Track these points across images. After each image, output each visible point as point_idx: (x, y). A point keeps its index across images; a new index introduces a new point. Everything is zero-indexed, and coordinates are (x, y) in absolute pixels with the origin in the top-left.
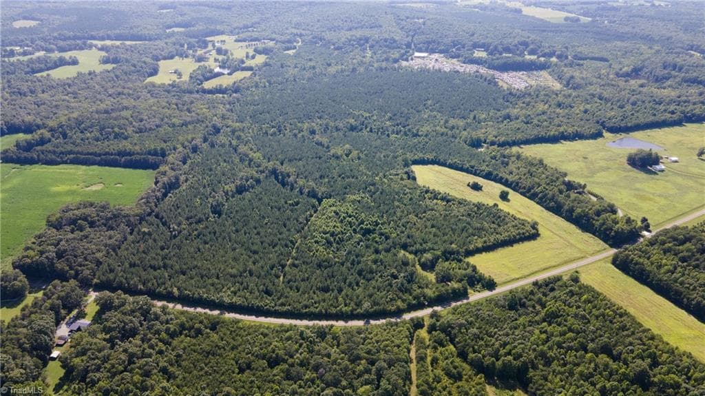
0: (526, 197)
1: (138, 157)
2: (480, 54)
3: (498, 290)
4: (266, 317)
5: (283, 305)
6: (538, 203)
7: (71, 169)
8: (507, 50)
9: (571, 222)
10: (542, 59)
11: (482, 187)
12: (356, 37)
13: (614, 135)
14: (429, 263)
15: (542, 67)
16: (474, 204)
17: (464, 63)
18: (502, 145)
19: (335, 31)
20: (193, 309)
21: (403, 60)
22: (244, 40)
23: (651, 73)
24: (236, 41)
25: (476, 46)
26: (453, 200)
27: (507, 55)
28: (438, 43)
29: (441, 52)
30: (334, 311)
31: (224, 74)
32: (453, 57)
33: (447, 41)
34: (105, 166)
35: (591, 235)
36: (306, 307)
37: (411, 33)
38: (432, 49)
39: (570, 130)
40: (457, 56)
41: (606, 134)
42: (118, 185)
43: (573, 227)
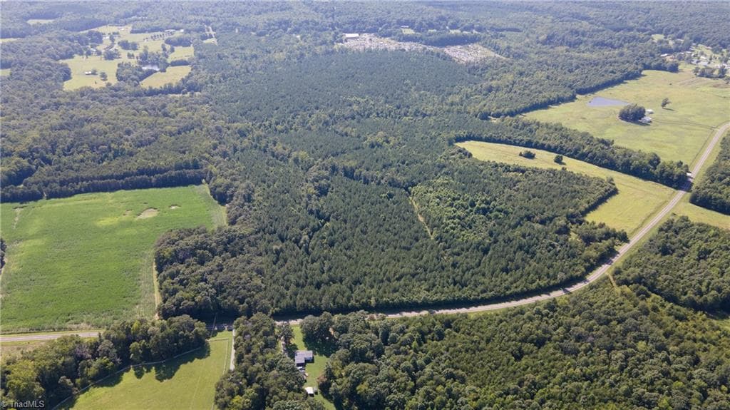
0: (574, 158)
1: (173, 173)
2: (408, 32)
3: (634, 240)
4: (476, 306)
5: (483, 291)
6: (589, 162)
7: (95, 198)
8: (431, 26)
9: (629, 174)
10: (465, 32)
11: (534, 155)
12: (274, 21)
13: (584, 96)
14: (562, 230)
15: (474, 40)
16: (547, 171)
17: (399, 41)
18: (512, 114)
19: (243, 15)
20: (398, 315)
21: (337, 42)
22: (143, 31)
23: (563, 40)
24: (132, 32)
25: (400, 23)
26: (527, 170)
27: (432, 31)
28: (363, 23)
29: (369, 31)
30: (534, 286)
31: (156, 72)
32: (385, 36)
33: (372, 19)
34: (134, 189)
35: (653, 183)
36: (507, 289)
37: (329, 14)
38: (359, 29)
39: (554, 95)
40: (389, 35)
41: (578, 96)
42: (173, 208)
43: (633, 178)
